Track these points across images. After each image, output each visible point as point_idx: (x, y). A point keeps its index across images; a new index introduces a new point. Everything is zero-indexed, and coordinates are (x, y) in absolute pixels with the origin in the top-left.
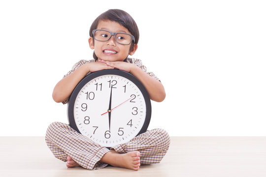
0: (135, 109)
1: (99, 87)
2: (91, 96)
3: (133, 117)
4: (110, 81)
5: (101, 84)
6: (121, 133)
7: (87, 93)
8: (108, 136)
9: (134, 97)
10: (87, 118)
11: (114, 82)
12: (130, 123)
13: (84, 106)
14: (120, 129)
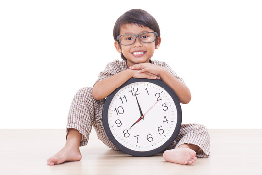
0: (165, 105)
1: (124, 99)
2: (121, 110)
3: (165, 113)
4: (131, 91)
5: (125, 97)
6: (161, 132)
7: (116, 109)
8: (150, 139)
9: (158, 95)
10: (125, 132)
11: (136, 90)
12: (165, 120)
13: (118, 122)
14: (159, 129)
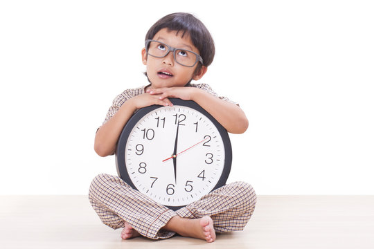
0: (210, 156)
1: (161, 122)
2: (150, 134)
3: (206, 167)
4: (176, 116)
5: (164, 119)
6: (189, 188)
7: (144, 130)
8: (170, 191)
9: (208, 138)
10: (143, 165)
11: (182, 117)
12: (202, 175)
13: (140, 148)
14: (188, 183)
